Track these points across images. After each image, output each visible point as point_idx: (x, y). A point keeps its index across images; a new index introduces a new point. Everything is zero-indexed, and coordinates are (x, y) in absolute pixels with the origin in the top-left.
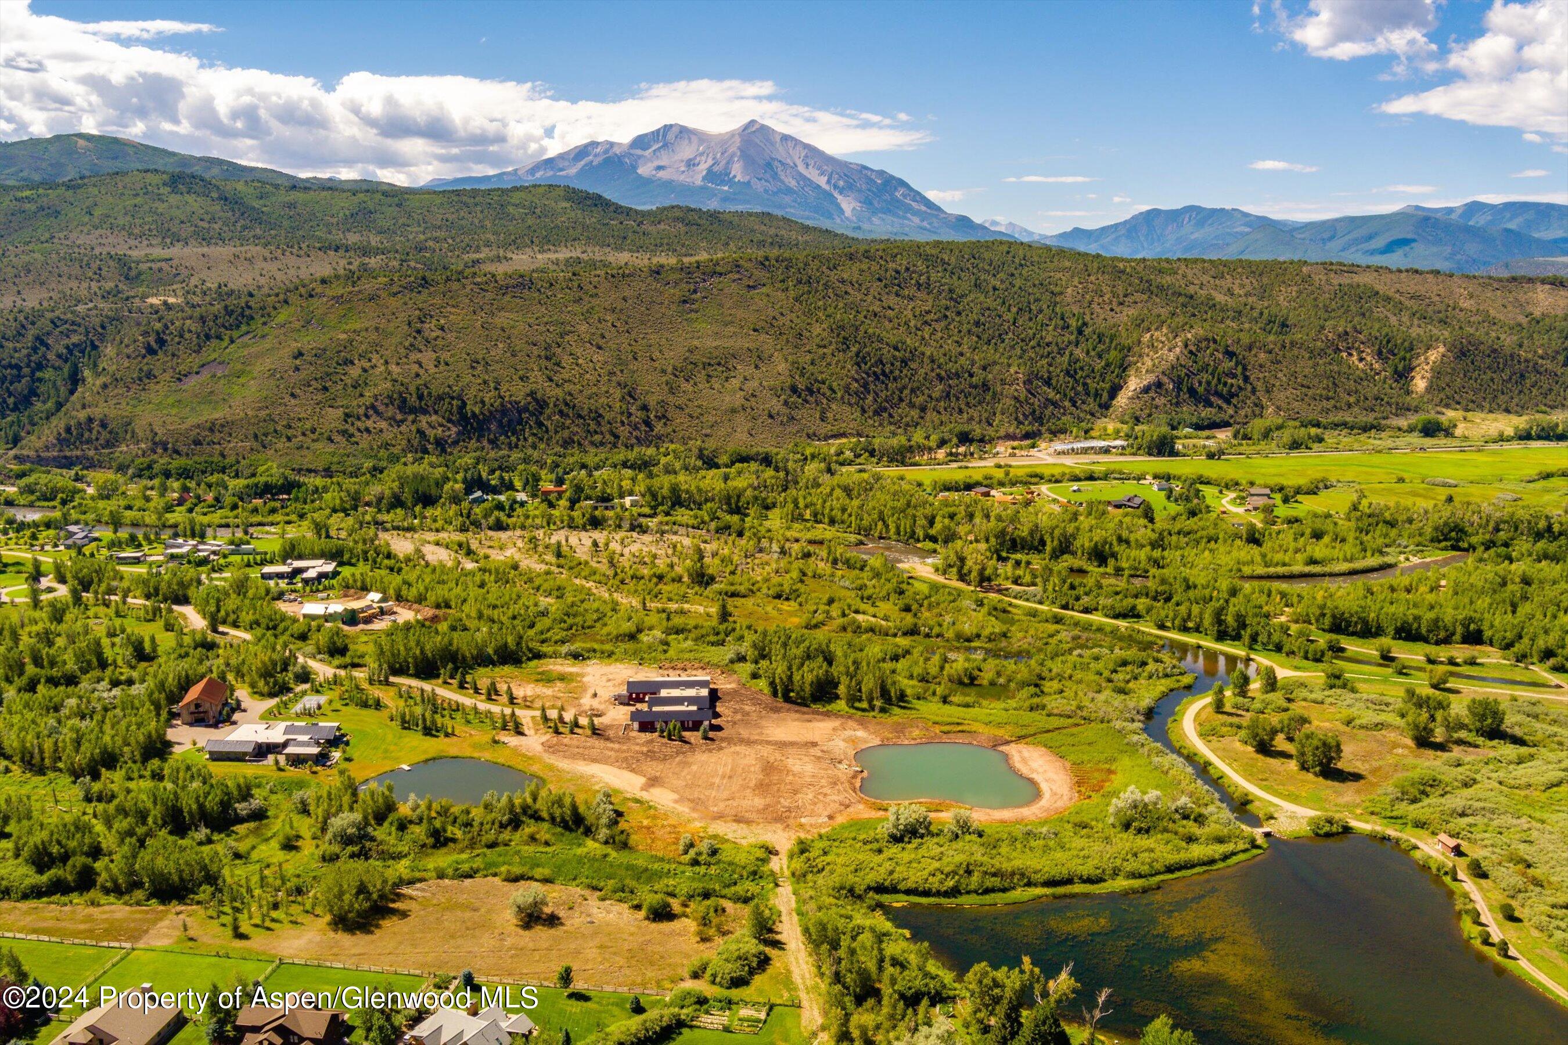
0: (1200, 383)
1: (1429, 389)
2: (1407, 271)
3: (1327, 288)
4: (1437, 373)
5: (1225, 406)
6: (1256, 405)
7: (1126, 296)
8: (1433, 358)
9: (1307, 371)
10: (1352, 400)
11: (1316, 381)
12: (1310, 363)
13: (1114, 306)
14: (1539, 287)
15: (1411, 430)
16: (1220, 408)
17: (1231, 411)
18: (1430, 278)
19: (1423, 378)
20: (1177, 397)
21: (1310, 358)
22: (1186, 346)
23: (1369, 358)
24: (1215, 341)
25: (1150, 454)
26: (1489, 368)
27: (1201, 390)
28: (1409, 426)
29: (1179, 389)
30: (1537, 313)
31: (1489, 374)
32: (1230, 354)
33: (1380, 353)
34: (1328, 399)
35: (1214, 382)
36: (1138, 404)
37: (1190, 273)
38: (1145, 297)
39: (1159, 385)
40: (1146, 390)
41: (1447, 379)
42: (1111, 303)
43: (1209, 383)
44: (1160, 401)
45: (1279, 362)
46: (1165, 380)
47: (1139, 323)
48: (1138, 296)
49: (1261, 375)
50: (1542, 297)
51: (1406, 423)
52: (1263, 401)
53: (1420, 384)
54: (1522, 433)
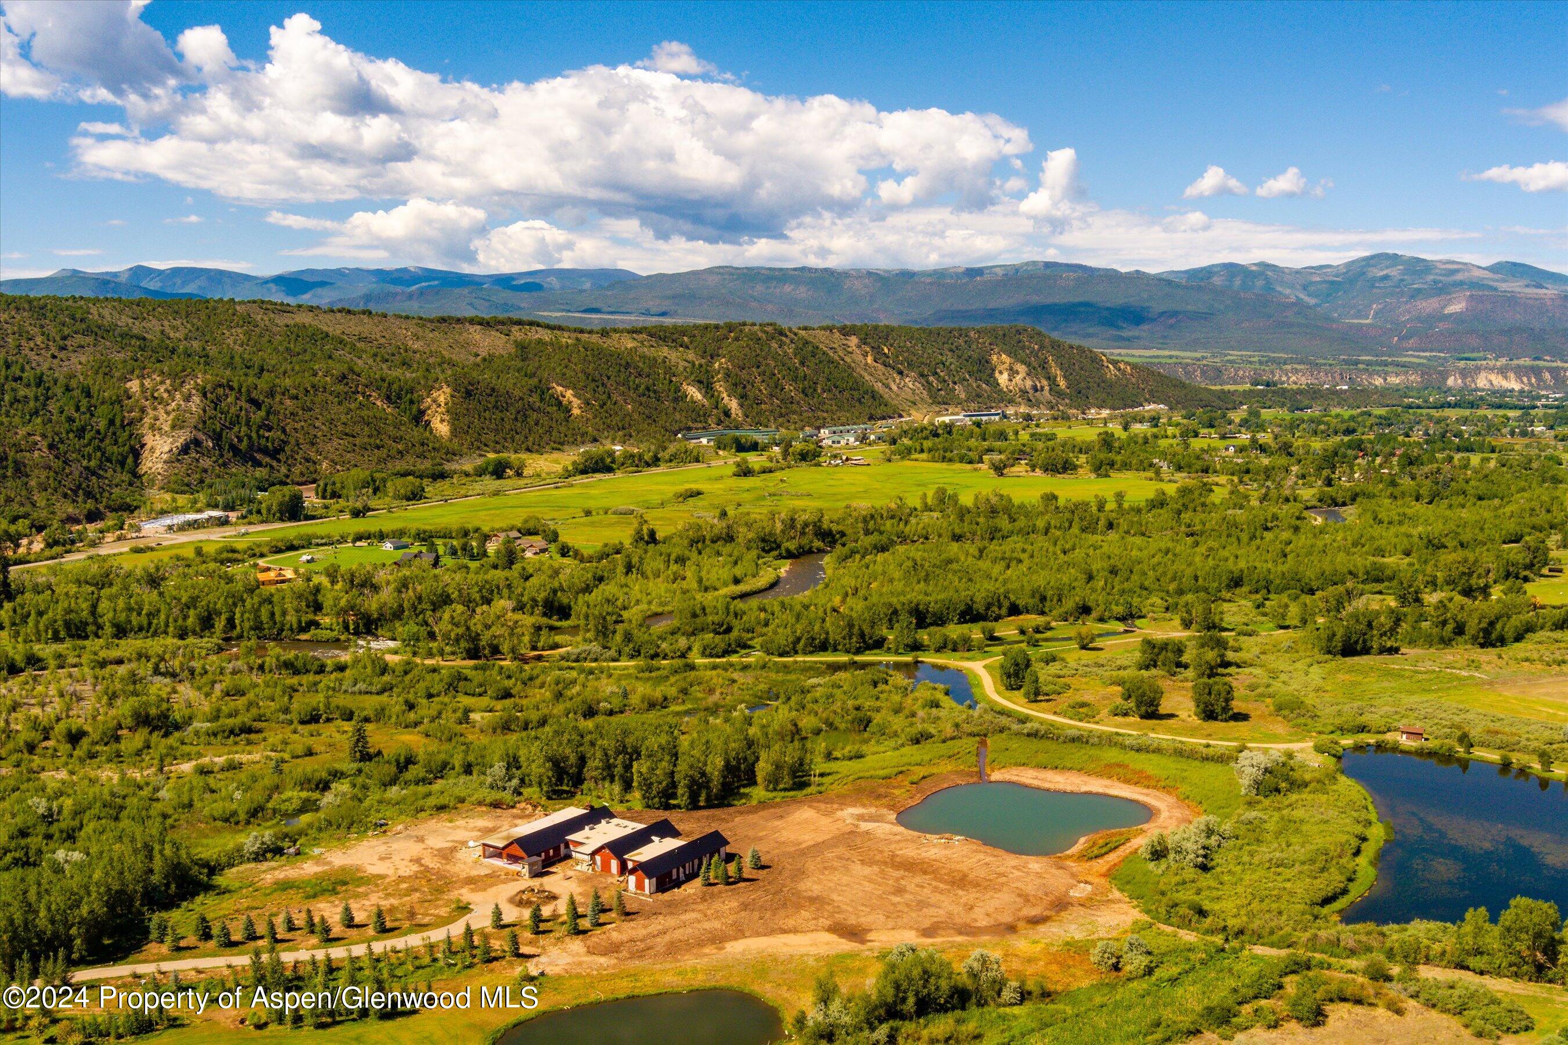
0: (240, 440)
1: (454, 432)
2: (340, 311)
3: (275, 329)
4: (454, 416)
5: (275, 463)
6: (308, 460)
7: (64, 338)
8: (442, 399)
9: (343, 418)
10: (400, 447)
11: (357, 429)
12: (341, 409)
13: (54, 350)
15: (480, 472)
16: (272, 467)
17: (284, 470)
18: (365, 318)
19: (442, 421)
20: (222, 456)
21: (340, 403)
22: (205, 395)
23: (379, 403)
24: (232, 388)
25: (282, 520)
26: (496, 407)
27: (244, 446)
28: (475, 469)
29: (221, 448)
30: (483, 353)
31: (498, 415)
32: (257, 404)
33: (388, 398)
34: (378, 448)
35: (254, 435)
36: (181, 469)
37: (106, 313)
38: (90, 339)
39: (197, 443)
40: (185, 450)
41: (466, 420)
42: (48, 348)
43: (250, 438)
44: (206, 463)
45: (310, 410)
46: (201, 436)
47: (106, 370)
48: (79, 339)
49: (298, 426)
50: (478, 337)
51: (468, 467)
52: (313, 455)
53: (442, 428)
54: (581, 467)
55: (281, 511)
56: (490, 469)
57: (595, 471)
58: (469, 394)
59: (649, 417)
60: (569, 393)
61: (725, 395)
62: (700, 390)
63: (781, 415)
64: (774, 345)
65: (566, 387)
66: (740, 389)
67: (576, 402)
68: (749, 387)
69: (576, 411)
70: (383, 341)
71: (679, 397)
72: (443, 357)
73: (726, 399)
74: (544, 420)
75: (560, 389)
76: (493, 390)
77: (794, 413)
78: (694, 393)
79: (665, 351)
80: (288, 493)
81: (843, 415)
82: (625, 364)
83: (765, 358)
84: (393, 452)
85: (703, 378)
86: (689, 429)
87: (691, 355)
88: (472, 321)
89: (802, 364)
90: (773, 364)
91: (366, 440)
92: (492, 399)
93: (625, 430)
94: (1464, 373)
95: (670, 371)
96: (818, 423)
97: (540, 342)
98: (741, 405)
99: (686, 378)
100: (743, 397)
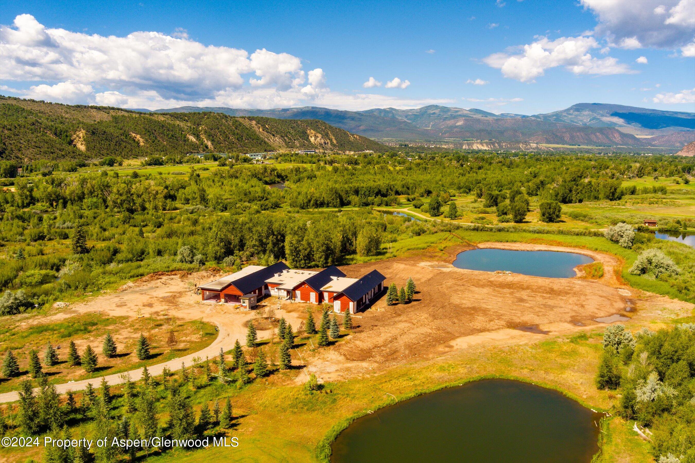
1: (88, 149)
4: (87, 142)
8: (81, 135)
9: (35, 140)
10: (63, 153)
12: (33, 136)
14: (92, 111)
15: (102, 164)
19: (82, 144)
21: (32, 133)
23: (51, 136)
26: (106, 139)
28: (100, 163)
30: (98, 120)
31: (108, 143)
33: (56, 134)
34: (52, 153)
41: (93, 144)
45: (18, 135)
49: (12, 142)
50: (95, 114)
51: (97, 162)
52: (20, 155)
53: (82, 147)
54: (149, 162)
55: (5, 173)
56: (107, 162)
57: (155, 164)
58: (94, 133)
59: (174, 147)
60: (138, 137)
61: (205, 140)
62: (194, 137)
63: (229, 148)
64: (224, 121)
65: (137, 134)
66: (211, 137)
67: (141, 140)
68: (215, 137)
69: (142, 144)
70: (51, 114)
71: (186, 140)
72: (79, 121)
73: (206, 141)
74: (129, 146)
75: (134, 135)
76: (105, 132)
77: (234, 147)
78: (192, 138)
79: (178, 122)
80: (9, 164)
81: (255, 149)
82: (162, 126)
83: (221, 126)
84: (59, 155)
85: (195, 132)
86: (192, 153)
87: (189, 124)
88: (92, 107)
89: (236, 128)
90: (224, 128)
91: (46, 149)
92: (105, 136)
93: (164, 151)
94: (468, 145)
95: (181, 130)
96: (245, 152)
97: (123, 116)
98: (213, 144)
99: (188, 133)
100: (213, 141)
